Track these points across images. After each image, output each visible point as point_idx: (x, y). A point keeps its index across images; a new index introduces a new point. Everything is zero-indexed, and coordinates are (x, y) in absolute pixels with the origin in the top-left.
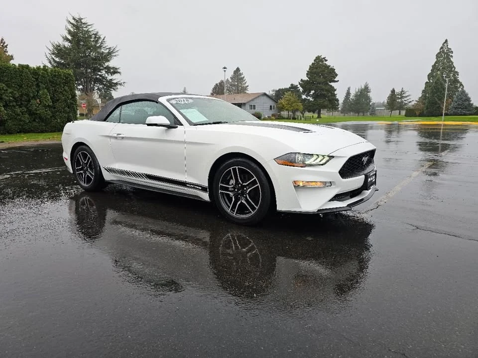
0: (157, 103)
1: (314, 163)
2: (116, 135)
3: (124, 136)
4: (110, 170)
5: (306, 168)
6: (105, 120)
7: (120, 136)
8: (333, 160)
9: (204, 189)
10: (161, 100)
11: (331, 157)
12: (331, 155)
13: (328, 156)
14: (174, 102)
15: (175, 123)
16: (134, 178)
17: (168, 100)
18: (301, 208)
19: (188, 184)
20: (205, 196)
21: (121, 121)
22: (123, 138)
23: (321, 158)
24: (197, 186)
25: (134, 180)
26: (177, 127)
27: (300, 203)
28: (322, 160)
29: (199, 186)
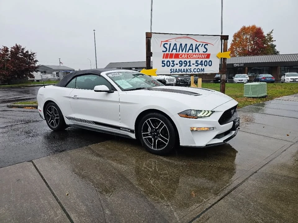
0: (100, 76)
1: (203, 116)
2: (73, 96)
3: (79, 97)
4: (70, 118)
5: (198, 119)
6: (65, 86)
7: (76, 97)
8: (214, 114)
9: (132, 131)
10: (102, 74)
11: (213, 112)
12: (213, 110)
13: (211, 111)
14: (110, 75)
15: (112, 90)
16: (88, 124)
17: (107, 74)
18: (195, 144)
19: (121, 128)
20: (133, 136)
21: (77, 87)
22: (78, 98)
23: (207, 112)
24: (127, 129)
25: (87, 125)
26: (113, 92)
27: (195, 141)
28: (207, 114)
29: (128, 129)
